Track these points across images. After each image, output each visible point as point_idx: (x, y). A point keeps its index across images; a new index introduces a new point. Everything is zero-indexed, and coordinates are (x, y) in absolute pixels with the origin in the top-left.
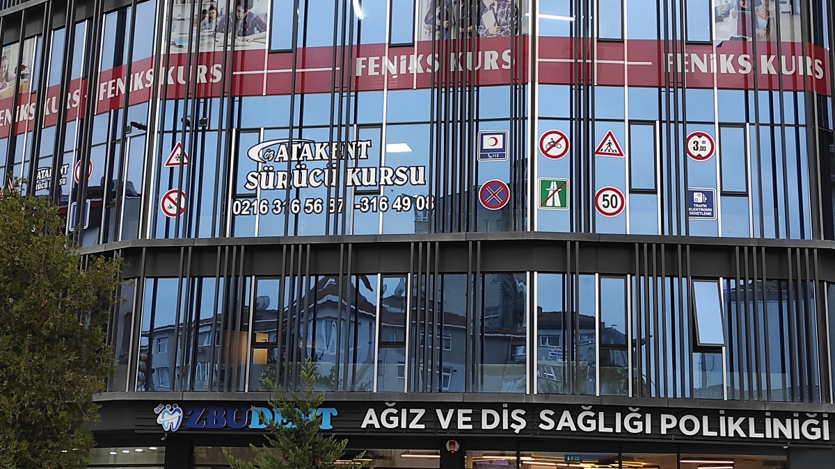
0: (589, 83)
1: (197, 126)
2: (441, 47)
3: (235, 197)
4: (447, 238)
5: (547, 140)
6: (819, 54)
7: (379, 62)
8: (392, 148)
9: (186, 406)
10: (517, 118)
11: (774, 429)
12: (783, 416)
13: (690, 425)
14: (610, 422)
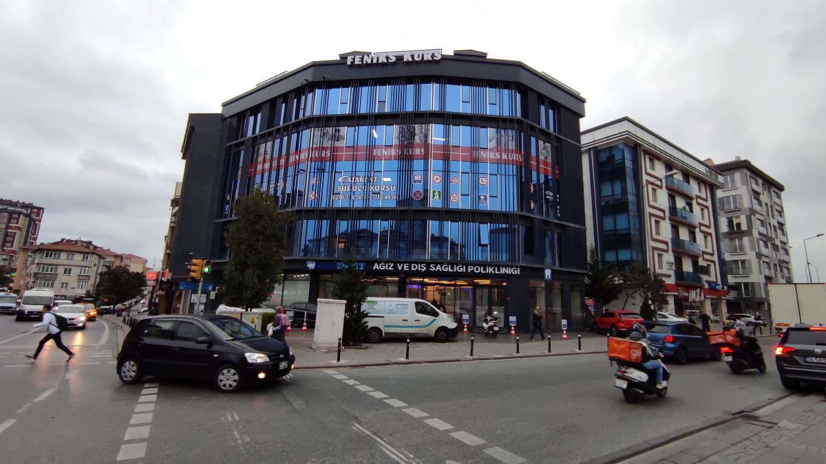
0: (448, 160)
1: (322, 170)
2: (401, 147)
3: (333, 194)
4: (402, 209)
5: (435, 177)
6: (520, 153)
7: (381, 151)
8: (385, 179)
9: (317, 262)
10: (426, 170)
11: (503, 270)
12: (506, 266)
13: (477, 269)
14: (452, 268)
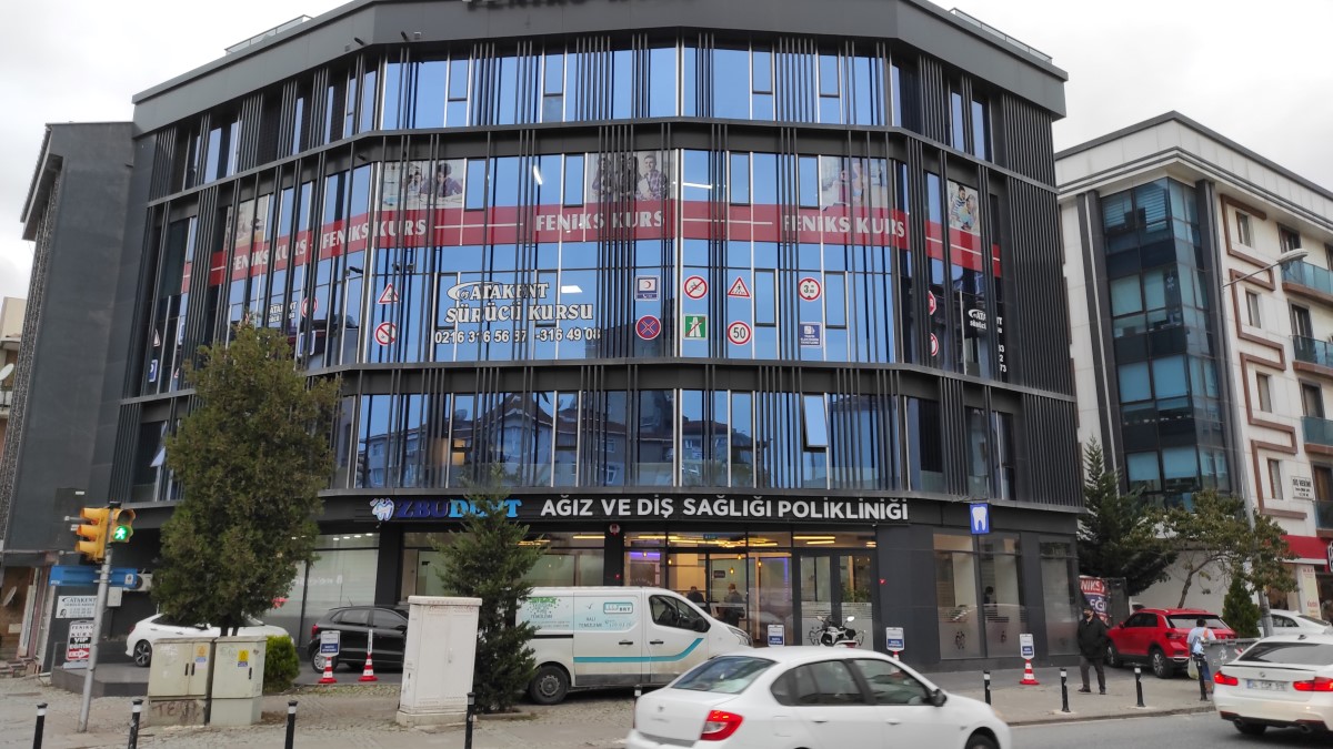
0: (723, 239)
1: (406, 271)
2: (605, 208)
3: (437, 329)
4: (610, 362)
5: (690, 284)
6: (901, 218)
7: (555, 219)
8: (566, 289)
9: (398, 500)
10: (667, 266)
11: (866, 511)
12: (872, 501)
13: (801, 509)
14: (739, 508)
